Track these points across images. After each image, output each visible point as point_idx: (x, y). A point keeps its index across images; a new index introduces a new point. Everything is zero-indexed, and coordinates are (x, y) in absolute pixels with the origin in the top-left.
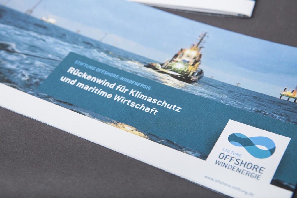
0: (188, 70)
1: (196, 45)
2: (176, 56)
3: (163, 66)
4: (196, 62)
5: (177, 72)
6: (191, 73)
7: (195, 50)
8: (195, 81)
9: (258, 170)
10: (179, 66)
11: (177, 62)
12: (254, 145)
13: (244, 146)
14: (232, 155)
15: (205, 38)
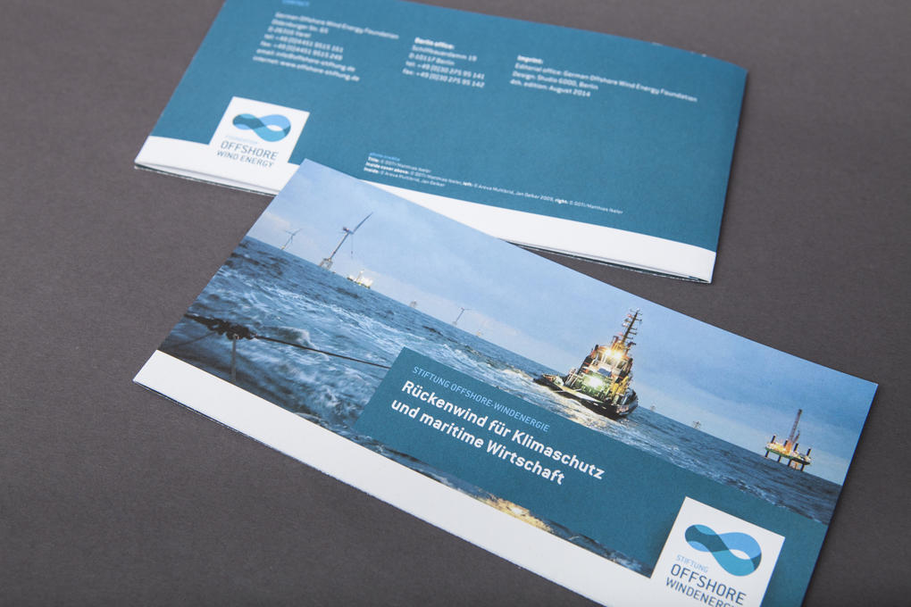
0: (610, 392)
1: (621, 338)
2: (588, 361)
3: (567, 383)
4: (623, 375)
5: (590, 394)
6: (617, 398)
7: (619, 348)
8: (624, 416)
9: (735, 597)
10: (595, 383)
11: (590, 373)
12: (727, 549)
13: (711, 551)
14: (693, 569)
15: (636, 324)
